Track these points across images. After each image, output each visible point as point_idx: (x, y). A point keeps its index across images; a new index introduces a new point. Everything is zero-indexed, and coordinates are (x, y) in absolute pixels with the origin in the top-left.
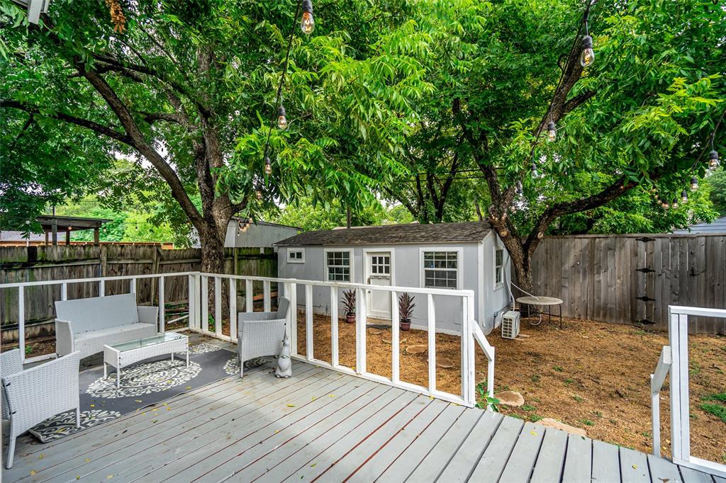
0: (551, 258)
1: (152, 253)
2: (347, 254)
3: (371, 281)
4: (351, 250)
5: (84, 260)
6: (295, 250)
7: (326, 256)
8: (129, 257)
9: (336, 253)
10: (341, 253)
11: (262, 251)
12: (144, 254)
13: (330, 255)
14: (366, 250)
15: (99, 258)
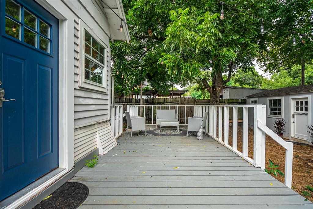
1: (193, 100)
2: (280, 101)
3: (295, 115)
4: (283, 98)
5: (175, 102)
6: (254, 99)
7: (268, 101)
8: (187, 101)
9: (273, 100)
10: (276, 100)
11: (240, 101)
12: (191, 100)
13: (271, 101)
14: (291, 97)
15: (179, 102)
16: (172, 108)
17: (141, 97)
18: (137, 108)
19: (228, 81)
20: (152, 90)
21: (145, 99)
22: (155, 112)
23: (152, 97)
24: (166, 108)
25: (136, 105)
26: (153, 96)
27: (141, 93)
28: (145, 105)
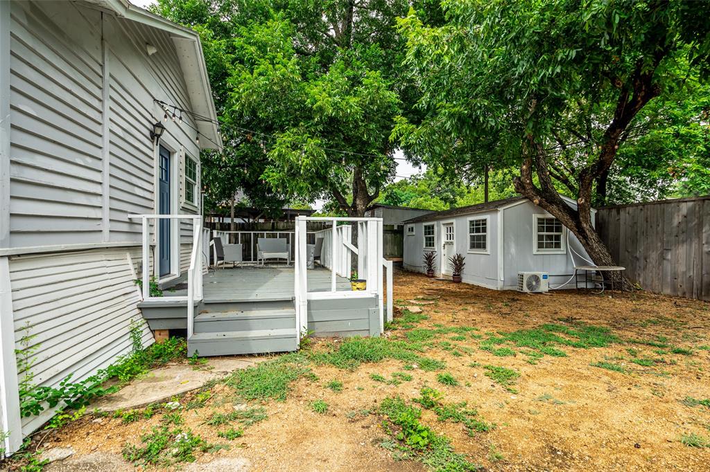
0: (651, 227)
2: (433, 226)
3: (446, 246)
4: (435, 223)
6: (411, 225)
7: (423, 228)
10: (430, 225)
11: (396, 228)
13: (426, 227)
16: (282, 236)
17: (232, 220)
18: (228, 236)
19: (376, 197)
20: (251, 209)
21: (240, 224)
22: (256, 242)
23: (251, 220)
24: (274, 236)
25: (225, 232)
26: (254, 219)
27: (232, 214)
28: (239, 232)
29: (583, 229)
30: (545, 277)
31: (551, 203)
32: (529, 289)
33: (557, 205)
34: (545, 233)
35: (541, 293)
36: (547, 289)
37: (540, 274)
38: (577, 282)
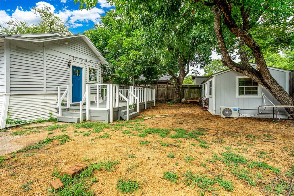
29: (266, 83)
30: (235, 110)
31: (244, 70)
32: (224, 115)
33: (247, 71)
34: (245, 86)
35: (233, 118)
36: (237, 116)
37: (232, 108)
38: (259, 113)
